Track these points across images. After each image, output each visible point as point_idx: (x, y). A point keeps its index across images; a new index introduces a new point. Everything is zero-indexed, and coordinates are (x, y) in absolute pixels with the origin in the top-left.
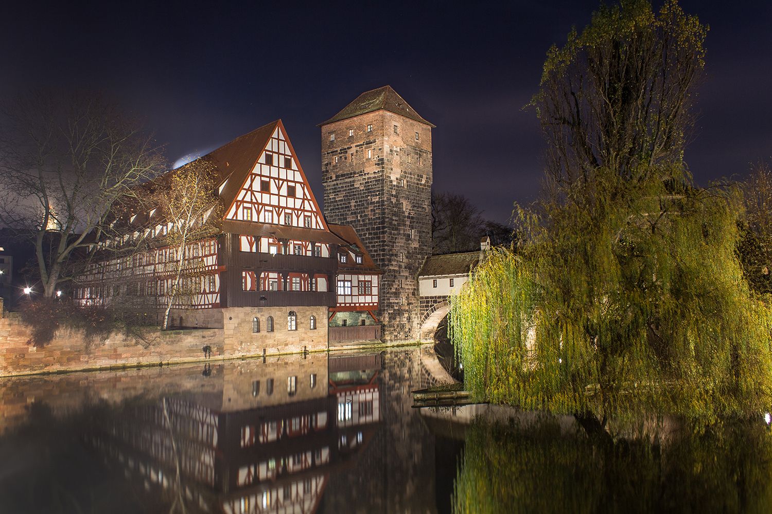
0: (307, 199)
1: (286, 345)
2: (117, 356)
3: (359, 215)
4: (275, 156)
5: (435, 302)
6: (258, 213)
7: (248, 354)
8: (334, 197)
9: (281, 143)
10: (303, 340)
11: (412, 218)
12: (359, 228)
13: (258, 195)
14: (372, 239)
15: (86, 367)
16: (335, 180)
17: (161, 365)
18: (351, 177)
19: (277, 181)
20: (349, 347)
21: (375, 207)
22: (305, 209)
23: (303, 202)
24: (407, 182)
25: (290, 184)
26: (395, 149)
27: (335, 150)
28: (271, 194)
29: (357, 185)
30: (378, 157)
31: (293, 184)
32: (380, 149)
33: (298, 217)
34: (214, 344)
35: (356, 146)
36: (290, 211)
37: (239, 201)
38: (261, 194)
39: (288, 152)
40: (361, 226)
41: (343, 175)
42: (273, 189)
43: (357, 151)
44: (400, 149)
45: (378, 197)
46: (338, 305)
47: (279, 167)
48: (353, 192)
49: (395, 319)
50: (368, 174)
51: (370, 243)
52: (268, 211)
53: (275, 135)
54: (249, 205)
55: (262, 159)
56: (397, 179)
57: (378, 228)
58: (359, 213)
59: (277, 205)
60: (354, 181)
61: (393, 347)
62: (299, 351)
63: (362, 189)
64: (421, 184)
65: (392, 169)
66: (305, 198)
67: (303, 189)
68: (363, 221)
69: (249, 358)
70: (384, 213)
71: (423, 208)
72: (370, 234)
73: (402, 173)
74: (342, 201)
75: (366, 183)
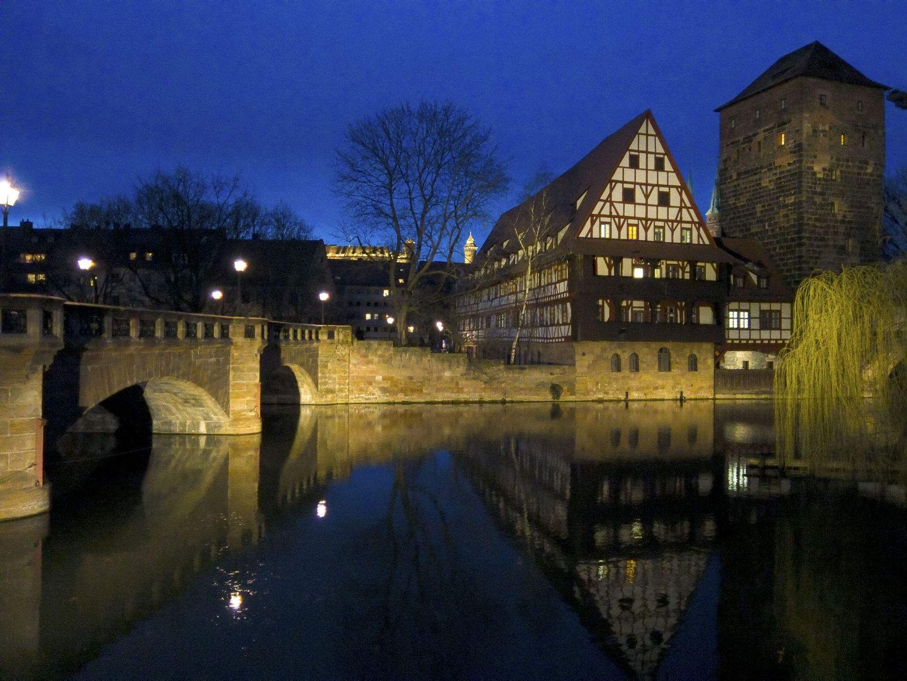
0: (686, 207)
1: (656, 388)
2: (460, 390)
3: (767, 224)
4: (642, 157)
6: (619, 228)
7: (606, 396)
8: (734, 201)
9: (651, 139)
10: (678, 384)
11: (850, 222)
12: (766, 241)
13: (619, 207)
14: (784, 254)
16: (736, 180)
17: (504, 402)
18: (756, 174)
19: (644, 187)
20: (744, 396)
21: (789, 210)
22: (683, 220)
23: (680, 211)
24: (841, 172)
25: (662, 189)
26: (821, 127)
27: (737, 140)
28: (635, 204)
29: (765, 183)
30: (795, 141)
31: (666, 190)
32: (797, 131)
33: (673, 230)
34: (564, 382)
35: (764, 131)
36: (661, 224)
37: (595, 215)
38: (622, 204)
39: (660, 149)
40: (770, 237)
41: (746, 172)
42: (639, 197)
43: (765, 138)
44: (830, 128)
45: (793, 197)
46: (730, 342)
47: (647, 170)
48: (760, 193)
50: (780, 166)
51: (782, 260)
52: (632, 225)
53: (642, 130)
54: (608, 220)
55: (625, 161)
56: (824, 169)
57: (793, 240)
58: (767, 221)
59: (644, 216)
60: (760, 179)
62: (671, 396)
63: (771, 187)
64: (866, 174)
65: (815, 157)
66: (683, 205)
67: (680, 194)
68: (772, 230)
69: (606, 401)
70: (802, 218)
71: (868, 207)
72: (781, 248)
73: (834, 161)
74: (744, 206)
75: (777, 179)
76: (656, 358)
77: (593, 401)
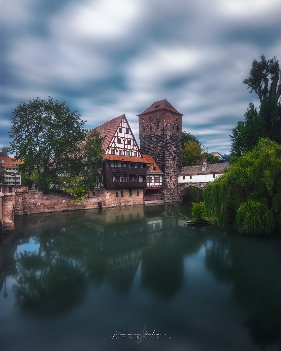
0: (135, 145)
1: (128, 202)
2: (68, 206)
4: (123, 129)
5: (184, 185)
6: (117, 151)
7: (114, 205)
8: (144, 144)
9: (125, 124)
10: (134, 200)
11: (175, 152)
13: (117, 144)
15: (57, 210)
16: (144, 138)
18: (150, 136)
19: (123, 139)
21: (160, 148)
22: (134, 149)
23: (133, 147)
25: (128, 140)
26: (168, 125)
27: (144, 125)
28: (121, 144)
30: (162, 128)
31: (130, 140)
32: (162, 125)
33: (132, 152)
34: (102, 202)
35: (153, 124)
37: (110, 147)
39: (128, 127)
40: (155, 155)
41: (147, 136)
42: (122, 142)
43: (153, 126)
44: (170, 125)
45: (162, 144)
46: (147, 187)
48: (152, 142)
49: (168, 192)
50: (158, 135)
51: (159, 162)
52: (121, 150)
53: (123, 121)
54: (113, 148)
55: (118, 130)
56: (169, 137)
57: (162, 156)
58: (154, 150)
59: (124, 148)
60: (152, 138)
61: (168, 202)
62: (132, 204)
63: (155, 141)
64: (178, 139)
65: (167, 133)
67: (133, 141)
68: (156, 153)
69: (115, 207)
70: (164, 151)
71: (179, 148)
72: (159, 159)
73: (171, 134)
74: (147, 146)
75: (157, 138)
76: (128, 192)
77: (111, 207)
